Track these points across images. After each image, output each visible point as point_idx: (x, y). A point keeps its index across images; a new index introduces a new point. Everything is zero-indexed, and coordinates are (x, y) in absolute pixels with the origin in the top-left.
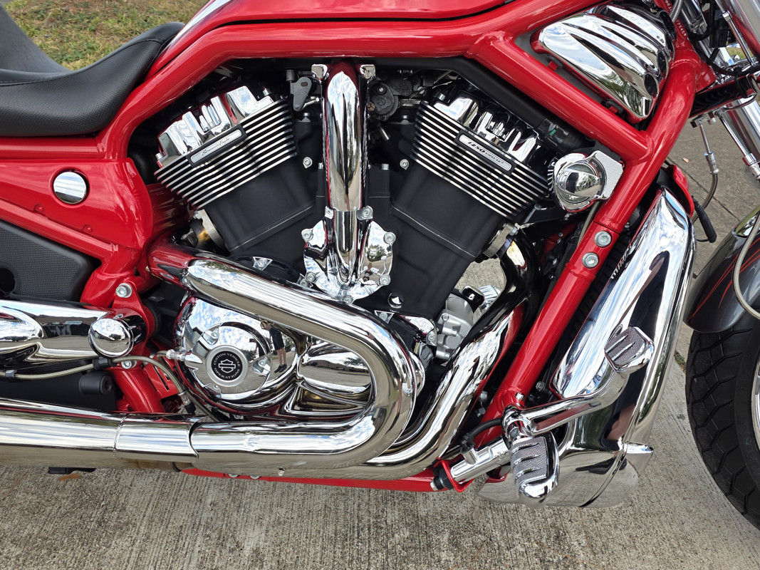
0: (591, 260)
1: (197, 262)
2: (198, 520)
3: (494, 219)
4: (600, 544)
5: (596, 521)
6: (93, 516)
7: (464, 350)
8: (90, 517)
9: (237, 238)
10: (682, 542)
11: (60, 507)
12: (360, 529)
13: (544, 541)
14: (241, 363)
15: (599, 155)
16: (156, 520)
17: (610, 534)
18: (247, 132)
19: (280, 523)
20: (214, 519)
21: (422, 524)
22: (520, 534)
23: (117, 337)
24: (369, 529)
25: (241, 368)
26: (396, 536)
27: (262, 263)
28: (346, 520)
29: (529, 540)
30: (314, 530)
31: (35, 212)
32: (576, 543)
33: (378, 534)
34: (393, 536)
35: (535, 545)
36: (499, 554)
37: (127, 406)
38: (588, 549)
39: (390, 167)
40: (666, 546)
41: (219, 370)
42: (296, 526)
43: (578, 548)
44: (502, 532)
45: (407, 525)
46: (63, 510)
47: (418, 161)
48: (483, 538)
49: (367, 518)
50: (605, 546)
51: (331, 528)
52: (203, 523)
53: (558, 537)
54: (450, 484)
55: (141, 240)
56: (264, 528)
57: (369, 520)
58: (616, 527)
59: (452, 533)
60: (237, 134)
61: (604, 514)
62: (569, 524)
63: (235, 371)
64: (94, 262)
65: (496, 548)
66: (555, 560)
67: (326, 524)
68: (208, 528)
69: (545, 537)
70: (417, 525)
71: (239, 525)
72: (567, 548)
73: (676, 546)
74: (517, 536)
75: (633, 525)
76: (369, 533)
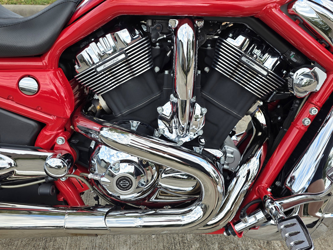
0: (307, 122)
1: (105, 129)
2: (94, 244)
3: (254, 98)
6: (40, 245)
7: (242, 167)
8: (39, 246)
9: (120, 110)
10: (323, 241)
11: (22, 241)
12: (176, 244)
13: (262, 245)
14: (132, 182)
15: (317, 69)
16: (73, 245)
18: (128, 55)
19: (136, 243)
20: (102, 243)
21: (204, 239)
22: (250, 242)
23: (59, 167)
24: (180, 244)
25: (132, 184)
26: (193, 246)
27: (135, 124)
28: (168, 240)
29: (255, 245)
30: (153, 246)
31: (8, 99)
32: (276, 245)
33: (184, 246)
34: (192, 247)
35: (258, 247)
37: (62, 198)
38: (282, 248)
39: (201, 72)
41: (120, 186)
42: (144, 244)
43: (278, 247)
44: (242, 241)
45: (197, 240)
46: (24, 243)
47: (216, 69)
48: (234, 245)
49: (177, 238)
51: (161, 244)
52: (97, 246)
54: (234, 233)
55: (69, 113)
56: (128, 247)
57: (179, 239)
59: (219, 244)
60: (123, 56)
63: (129, 186)
64: (42, 125)
67: (158, 242)
68: (100, 248)
69: (262, 243)
70: (202, 240)
71: (116, 245)
72: (273, 248)
73: (321, 243)
74: (249, 243)
76: (180, 246)
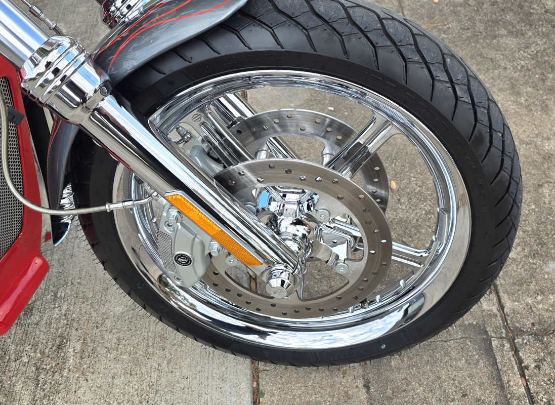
4: (90, 349)
5: (97, 327)
17: (103, 339)
36: (7, 366)
40: (142, 346)
50: (94, 351)
53: (59, 346)
58: (111, 332)
61: (107, 320)
62: (74, 331)
65: (6, 360)
66: (48, 367)
75: (126, 328)
